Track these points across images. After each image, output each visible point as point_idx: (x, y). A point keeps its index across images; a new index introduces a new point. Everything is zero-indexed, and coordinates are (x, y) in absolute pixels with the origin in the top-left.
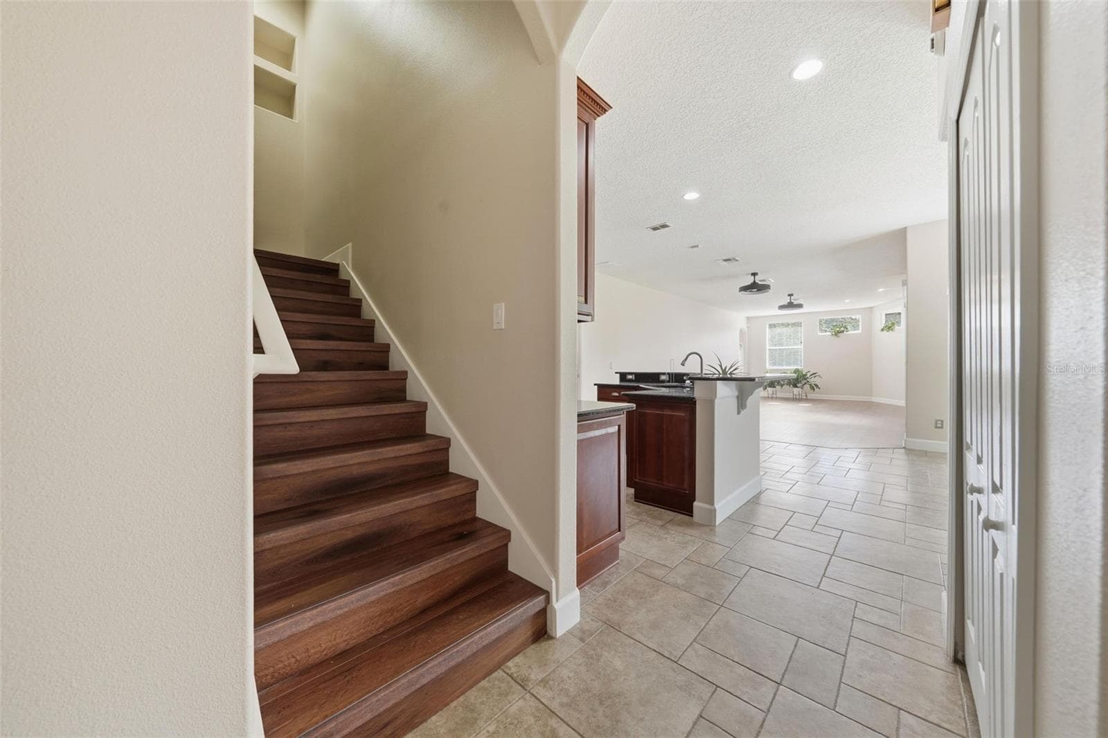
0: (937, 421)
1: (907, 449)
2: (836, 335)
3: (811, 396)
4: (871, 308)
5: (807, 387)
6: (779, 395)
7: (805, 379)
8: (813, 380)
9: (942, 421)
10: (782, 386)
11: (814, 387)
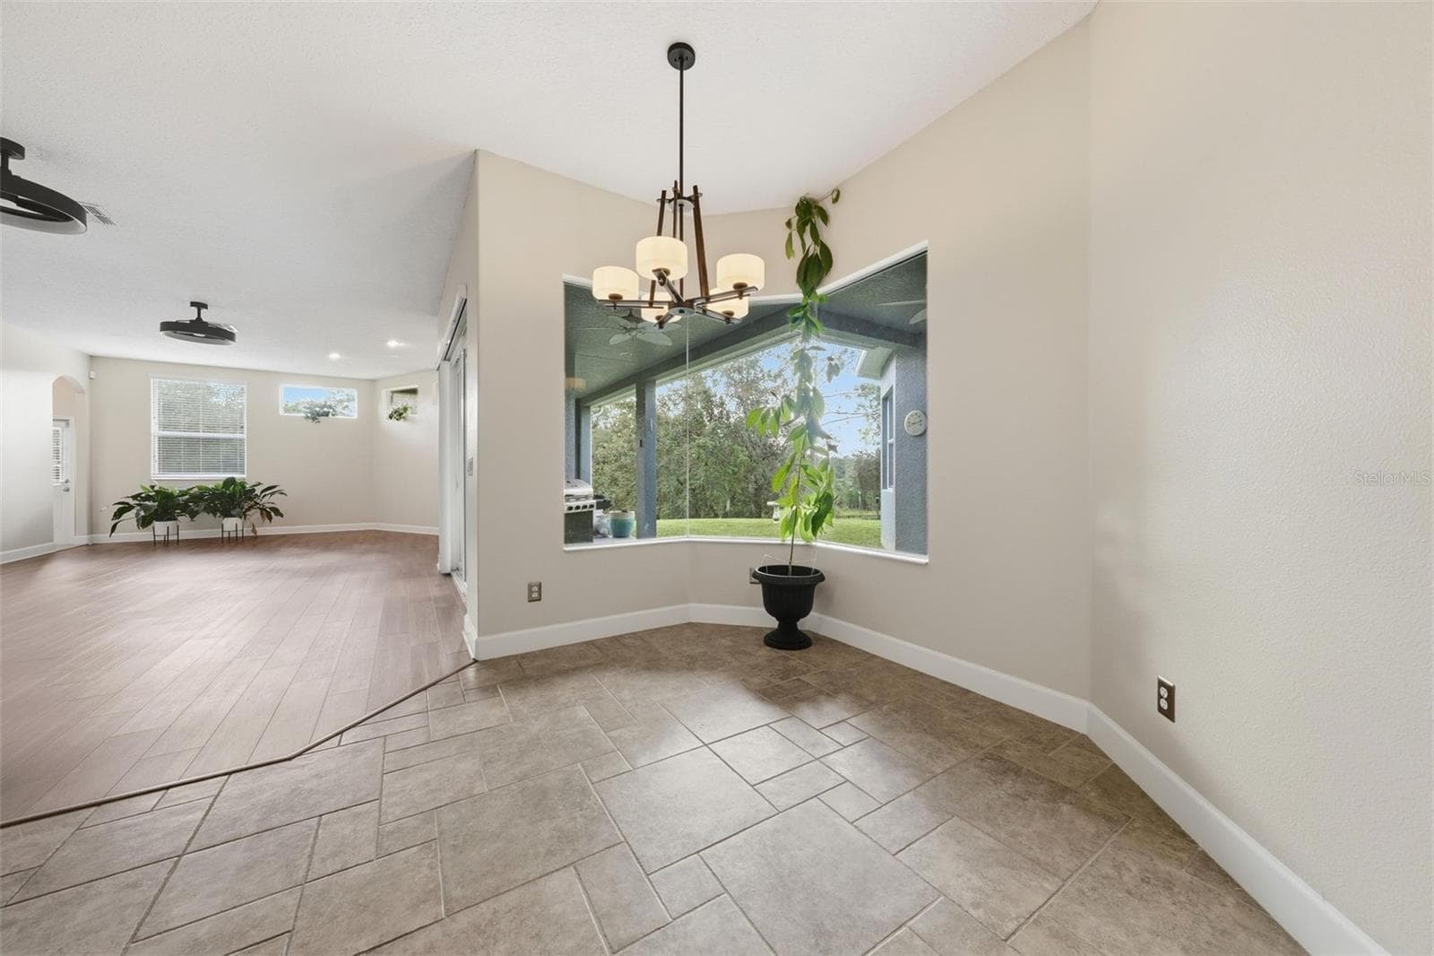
0: (530, 587)
1: (484, 662)
2: (314, 419)
3: (266, 529)
4: (373, 381)
5: (255, 515)
6: (185, 534)
7: (251, 499)
8: (267, 501)
9: (540, 586)
10: (193, 515)
11: (270, 513)
